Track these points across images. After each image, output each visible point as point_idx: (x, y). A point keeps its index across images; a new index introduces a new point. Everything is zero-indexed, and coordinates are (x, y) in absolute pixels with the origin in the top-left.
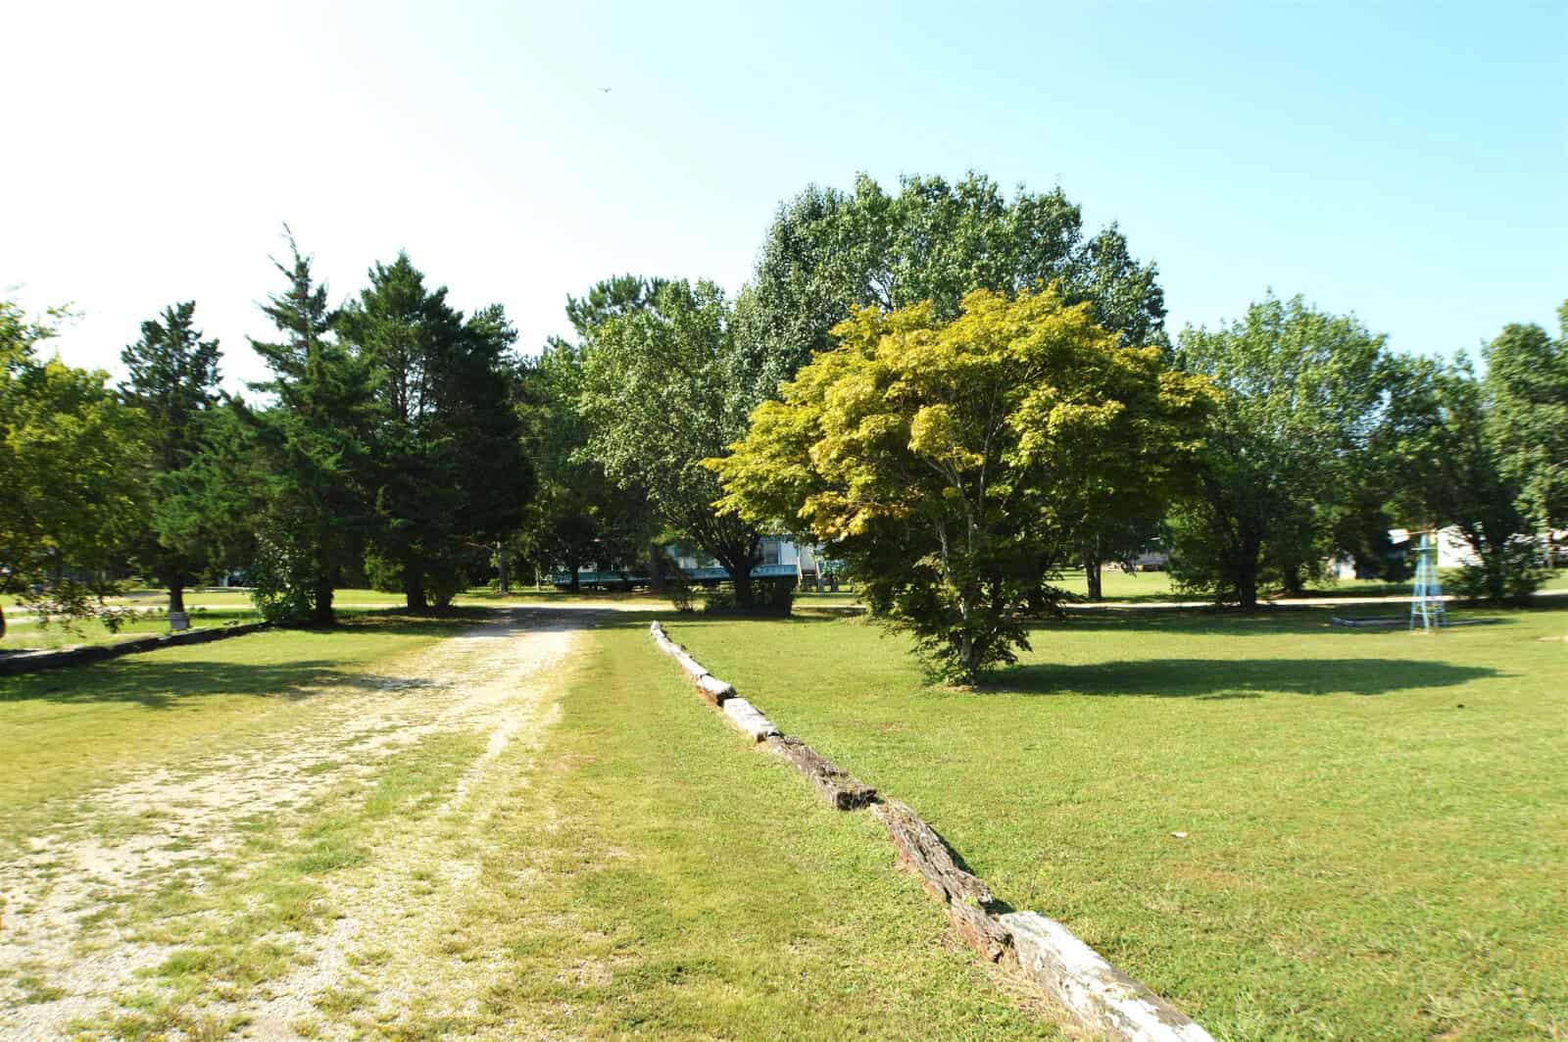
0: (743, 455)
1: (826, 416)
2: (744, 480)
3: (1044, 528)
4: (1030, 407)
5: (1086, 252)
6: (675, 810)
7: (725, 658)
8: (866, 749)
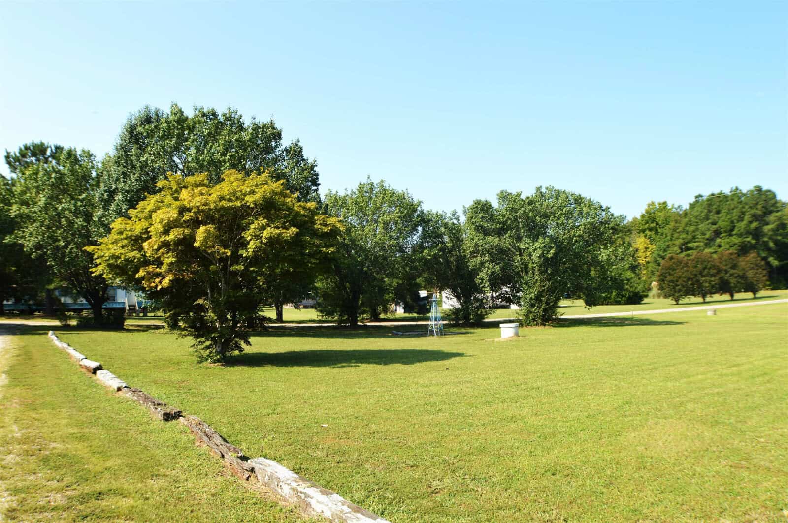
0: (107, 245)
1: (152, 227)
2: (108, 258)
3: (259, 287)
4: (254, 229)
5: (283, 152)
6: (81, 425)
7: (93, 350)
8: (173, 393)
